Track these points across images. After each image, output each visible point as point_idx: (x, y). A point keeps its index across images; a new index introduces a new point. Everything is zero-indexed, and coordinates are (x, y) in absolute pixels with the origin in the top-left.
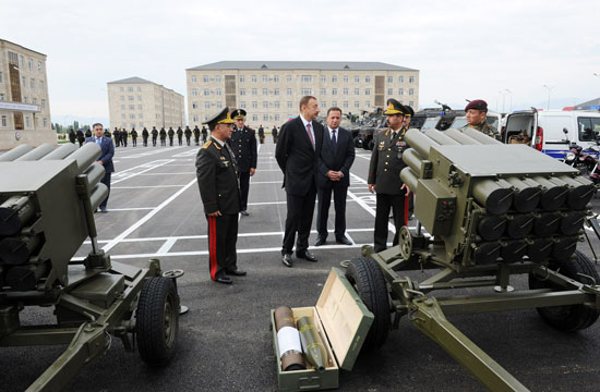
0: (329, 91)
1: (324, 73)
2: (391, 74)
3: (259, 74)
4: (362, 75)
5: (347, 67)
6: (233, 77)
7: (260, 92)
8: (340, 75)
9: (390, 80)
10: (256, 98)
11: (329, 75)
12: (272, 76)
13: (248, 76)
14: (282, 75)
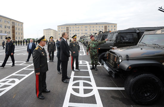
0: (92, 30)
1: (90, 26)
2: (109, 25)
3: (74, 27)
4: (101, 26)
5: (97, 24)
6: (68, 27)
7: (74, 31)
8: (95, 26)
9: (109, 27)
10: (73, 32)
11: (92, 26)
12: (78, 27)
13: (72, 27)
14: (80, 27)
